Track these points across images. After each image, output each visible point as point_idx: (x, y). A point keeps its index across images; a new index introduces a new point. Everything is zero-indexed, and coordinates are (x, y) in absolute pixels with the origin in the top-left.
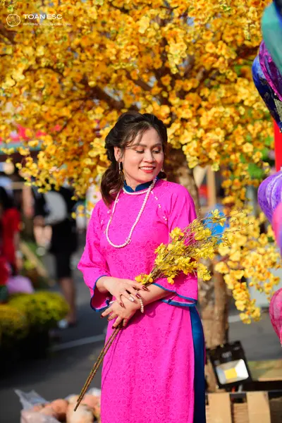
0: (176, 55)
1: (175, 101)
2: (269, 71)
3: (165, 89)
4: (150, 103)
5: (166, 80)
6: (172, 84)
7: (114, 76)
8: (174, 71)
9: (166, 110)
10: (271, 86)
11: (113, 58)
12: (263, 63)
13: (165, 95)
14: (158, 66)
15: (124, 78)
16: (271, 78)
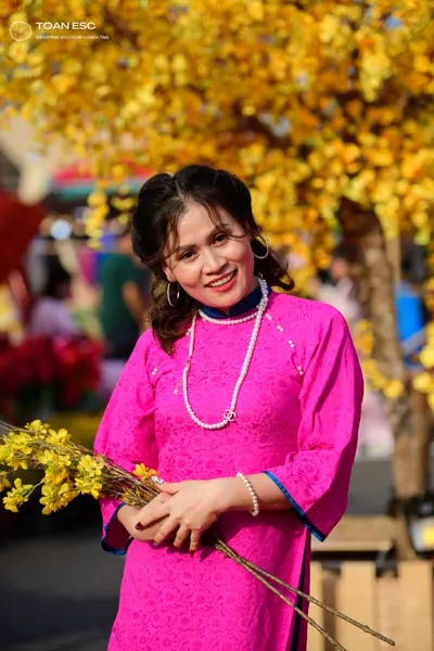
0: (374, 71)
1: (367, 139)
3: (351, 120)
5: (355, 108)
6: (364, 114)
8: (370, 96)
9: (352, 152)
13: (352, 129)
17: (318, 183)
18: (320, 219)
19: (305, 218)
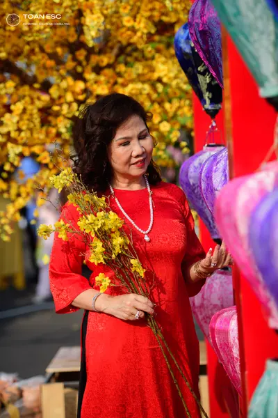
0: (93, 25)
1: (90, 76)
2: (200, 40)
3: (80, 63)
4: (63, 78)
5: (81, 54)
6: (87, 58)
7: (27, 48)
8: (91, 44)
9: (80, 85)
10: (202, 57)
11: (25, 29)
12: (193, 32)
13: (79, 69)
14: (72, 39)
15: (37, 50)
16: (201, 48)
17: (56, 108)
18: (59, 135)
19: (47, 134)
